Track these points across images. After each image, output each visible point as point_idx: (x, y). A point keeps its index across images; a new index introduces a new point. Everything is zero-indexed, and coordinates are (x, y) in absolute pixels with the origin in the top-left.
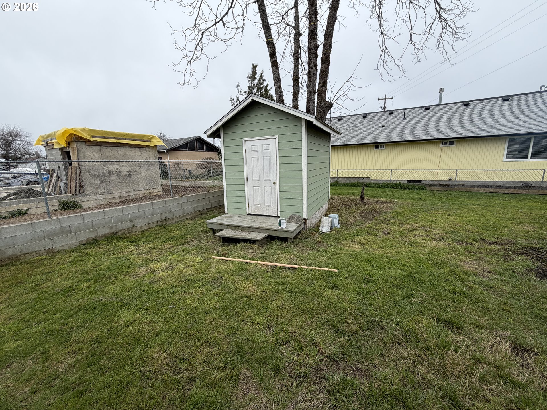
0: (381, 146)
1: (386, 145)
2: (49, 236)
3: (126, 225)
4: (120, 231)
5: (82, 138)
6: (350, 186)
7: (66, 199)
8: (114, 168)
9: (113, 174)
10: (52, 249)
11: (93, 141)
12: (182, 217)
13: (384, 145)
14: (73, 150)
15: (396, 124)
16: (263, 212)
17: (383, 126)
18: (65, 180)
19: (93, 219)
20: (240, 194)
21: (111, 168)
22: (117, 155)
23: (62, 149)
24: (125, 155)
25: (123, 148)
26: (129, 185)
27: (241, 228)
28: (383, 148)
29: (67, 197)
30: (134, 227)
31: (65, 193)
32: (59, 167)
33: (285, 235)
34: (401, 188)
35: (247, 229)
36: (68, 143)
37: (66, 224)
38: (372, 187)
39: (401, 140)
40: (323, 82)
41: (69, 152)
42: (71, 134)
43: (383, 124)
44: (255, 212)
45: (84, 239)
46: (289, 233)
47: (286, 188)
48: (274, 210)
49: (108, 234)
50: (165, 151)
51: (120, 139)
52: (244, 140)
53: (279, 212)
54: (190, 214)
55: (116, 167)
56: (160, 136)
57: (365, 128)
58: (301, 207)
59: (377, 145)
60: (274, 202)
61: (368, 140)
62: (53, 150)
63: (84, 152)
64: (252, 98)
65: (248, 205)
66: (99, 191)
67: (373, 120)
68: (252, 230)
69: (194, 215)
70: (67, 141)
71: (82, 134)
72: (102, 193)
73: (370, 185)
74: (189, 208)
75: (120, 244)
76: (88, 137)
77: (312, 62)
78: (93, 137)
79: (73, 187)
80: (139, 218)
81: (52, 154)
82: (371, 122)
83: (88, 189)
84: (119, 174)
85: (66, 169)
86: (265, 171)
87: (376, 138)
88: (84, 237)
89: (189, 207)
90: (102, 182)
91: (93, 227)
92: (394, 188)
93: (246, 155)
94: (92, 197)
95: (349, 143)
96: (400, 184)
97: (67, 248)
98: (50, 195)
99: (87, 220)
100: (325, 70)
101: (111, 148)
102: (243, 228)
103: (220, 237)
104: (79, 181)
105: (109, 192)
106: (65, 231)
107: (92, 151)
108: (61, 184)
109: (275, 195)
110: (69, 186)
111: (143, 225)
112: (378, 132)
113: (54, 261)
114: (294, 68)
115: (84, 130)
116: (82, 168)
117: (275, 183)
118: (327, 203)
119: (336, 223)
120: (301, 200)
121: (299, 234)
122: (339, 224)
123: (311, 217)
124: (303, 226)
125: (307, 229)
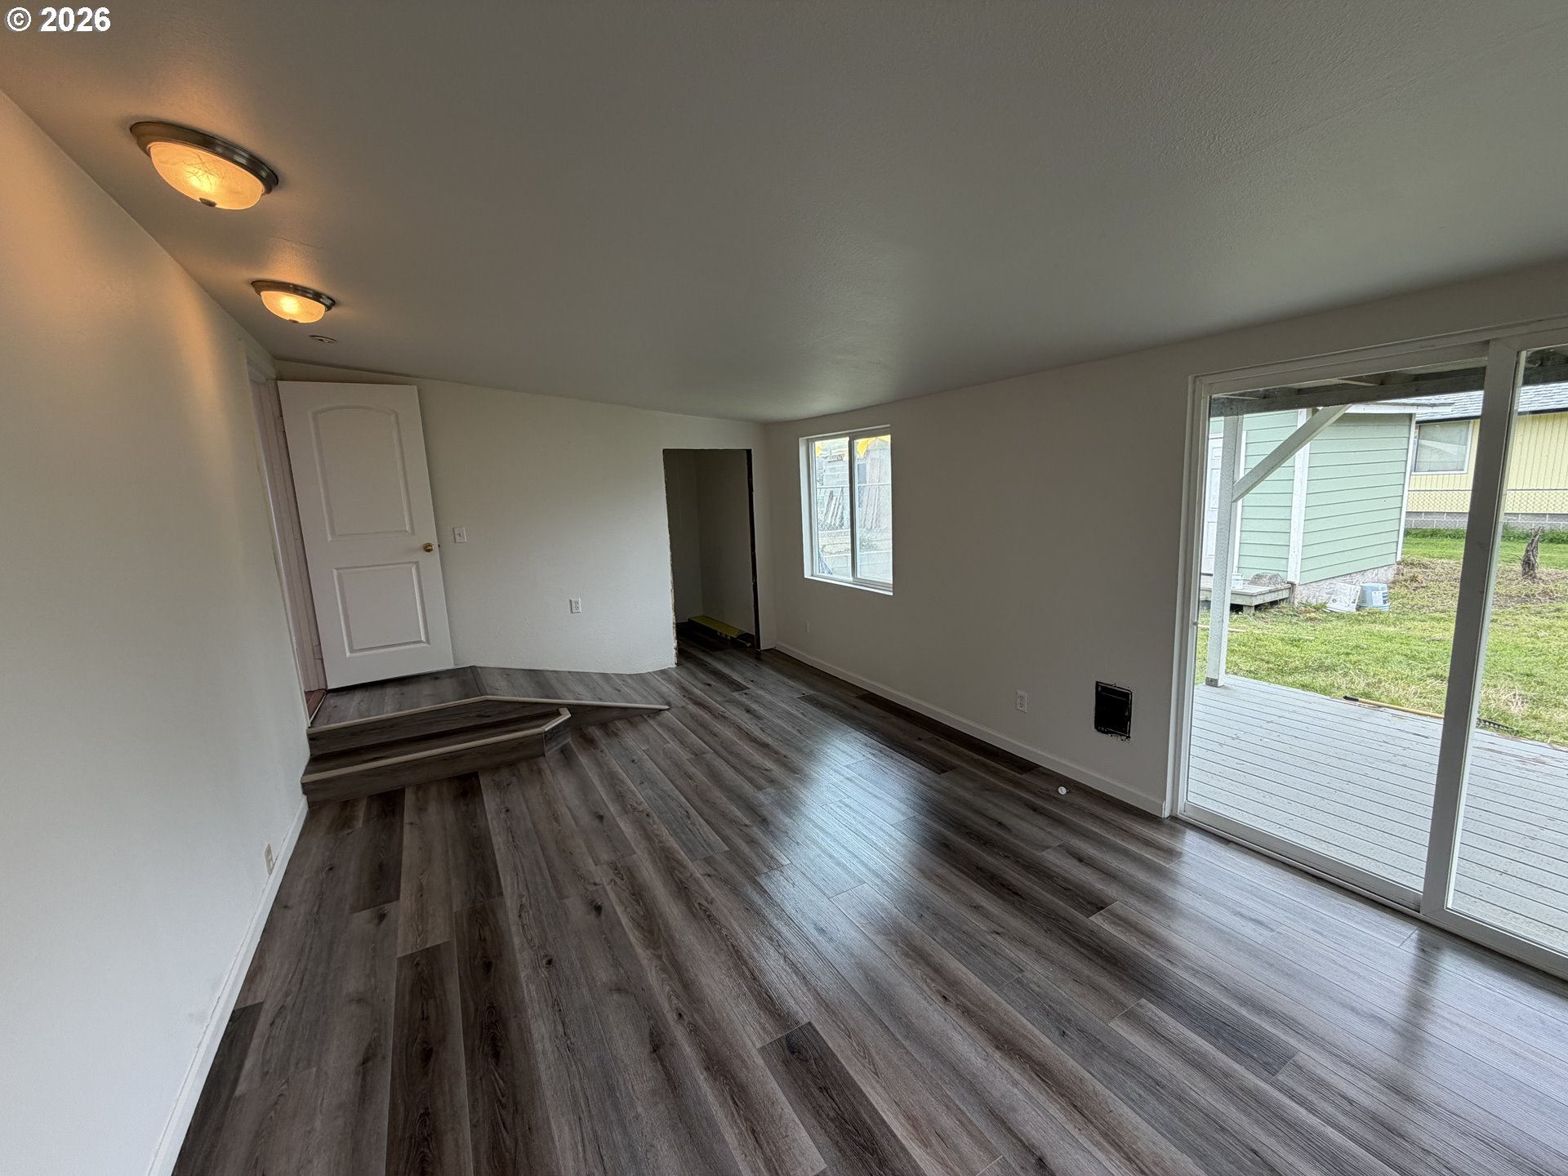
33: (1239, 601)
46: (1248, 598)
47: (1255, 525)
58: (1286, 561)
118: (1386, 568)
119: (1377, 600)
120: (1287, 548)
121: (1272, 608)
122: (1385, 602)
123: (1313, 584)
124: (1285, 594)
125: (1296, 602)
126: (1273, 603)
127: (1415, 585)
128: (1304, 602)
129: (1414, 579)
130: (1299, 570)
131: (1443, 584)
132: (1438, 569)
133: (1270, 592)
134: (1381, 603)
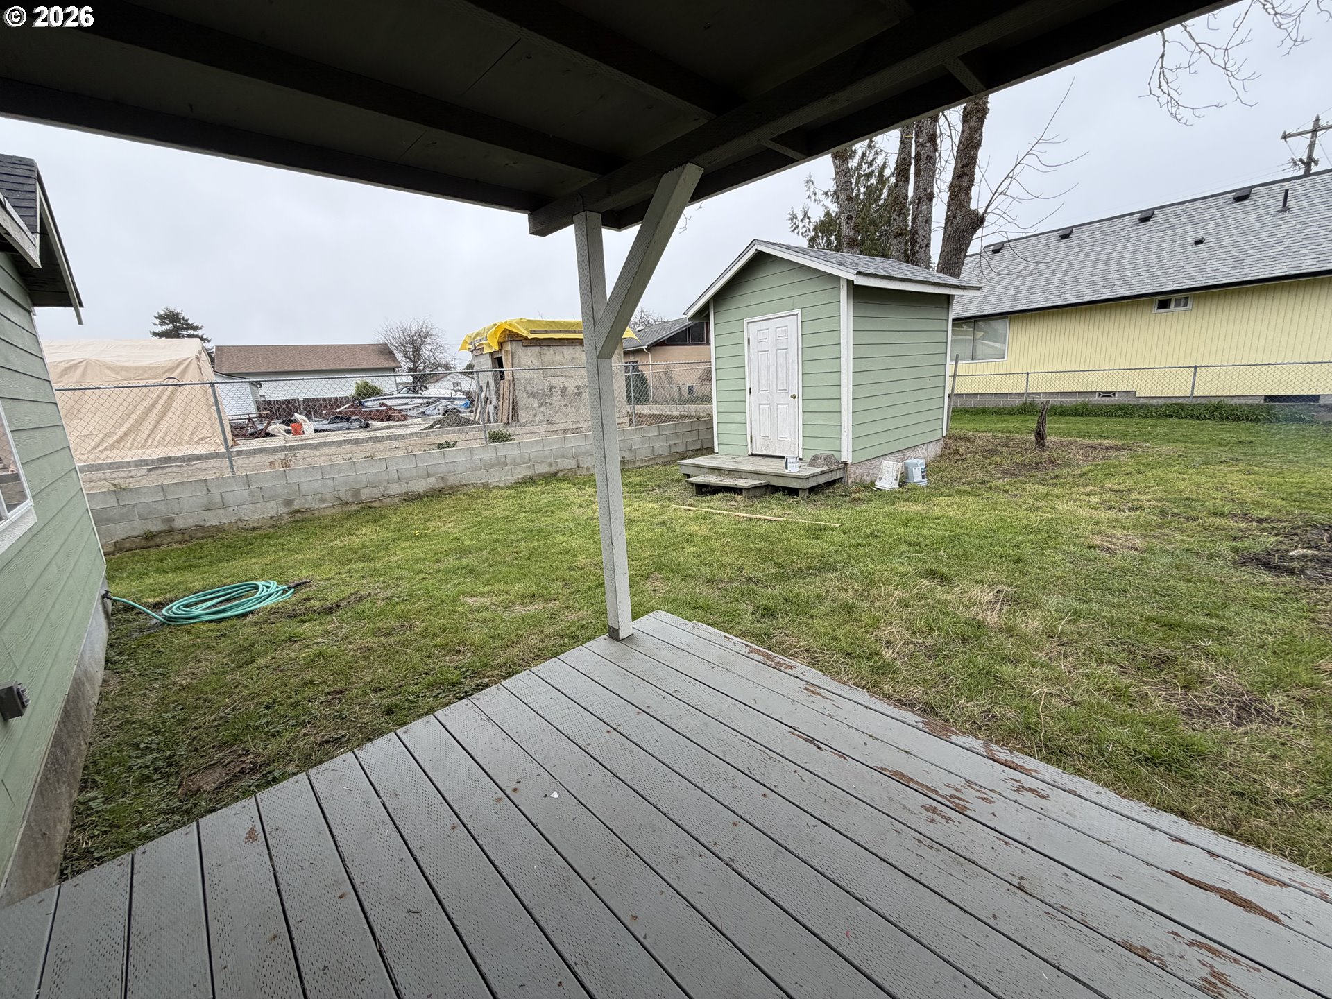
0: (1176, 300)
1: (1194, 297)
2: (486, 466)
3: (569, 464)
4: (562, 471)
5: (517, 335)
6: (1061, 414)
7: (497, 430)
8: (558, 382)
9: (557, 392)
10: (487, 483)
11: (532, 339)
12: (649, 460)
13: (1187, 298)
14: (506, 355)
15: (1246, 231)
16: (775, 451)
17: (1199, 242)
18: (494, 403)
19: (530, 450)
20: (738, 418)
21: (553, 381)
22: (563, 360)
23: (492, 354)
24: (573, 358)
25: (570, 347)
26: (577, 410)
27: (727, 472)
28: (1186, 305)
29: (498, 427)
30: (578, 467)
31: (496, 421)
32: (488, 383)
33: (794, 485)
34: (1222, 419)
35: (737, 473)
36: (501, 344)
37: (502, 454)
38: (1125, 415)
39: (1245, 279)
40: (965, 166)
41: (501, 357)
42: (505, 330)
43: (1199, 236)
44: (762, 450)
45: (520, 476)
46: (800, 481)
47: (813, 406)
48: (792, 446)
49: (547, 473)
50: (644, 347)
51: (567, 332)
52: (746, 321)
53: (801, 451)
54: (663, 457)
55: (561, 379)
56: (641, 318)
57: (1135, 252)
58: (838, 441)
59: (1163, 300)
60: (792, 430)
61: (1133, 286)
62: (482, 356)
63: (519, 357)
64: (755, 247)
65: (751, 437)
66: (537, 419)
67: (1172, 228)
68: (744, 475)
69: (669, 459)
70: (501, 341)
71: (518, 329)
72: (541, 422)
73: (1121, 409)
74: (661, 446)
75: (561, 485)
76: (525, 333)
77: (924, 133)
78: (532, 332)
79: (505, 412)
80: (585, 454)
81: (480, 363)
82: (1163, 234)
83: (523, 416)
84: (564, 391)
85: (497, 383)
86: (780, 375)
87: (1162, 280)
88: (521, 473)
89: (662, 444)
90: (541, 405)
91: (531, 462)
92: (1198, 418)
93: (749, 348)
94: (528, 429)
95: (1073, 300)
96: (1218, 407)
97: (501, 485)
98: (478, 423)
99: (524, 451)
100: (972, 137)
101: (554, 348)
102: (730, 473)
103: (692, 484)
104: (513, 403)
105: (550, 422)
106: (501, 463)
107: (530, 354)
108: (490, 408)
109: (795, 419)
110: (500, 413)
111: (590, 466)
112: (1175, 259)
113: (491, 495)
114: (902, 142)
115: (520, 322)
116: (517, 383)
117: (794, 397)
118: (934, 443)
119: (917, 476)
120: (838, 428)
121: (828, 488)
122: (923, 477)
123: (866, 462)
124: (839, 475)
125: (850, 482)
126: (831, 484)
127: (957, 457)
128: (858, 481)
129: (956, 452)
130: (851, 449)
131: (977, 456)
132: (978, 442)
133: (823, 473)
134: (920, 479)
